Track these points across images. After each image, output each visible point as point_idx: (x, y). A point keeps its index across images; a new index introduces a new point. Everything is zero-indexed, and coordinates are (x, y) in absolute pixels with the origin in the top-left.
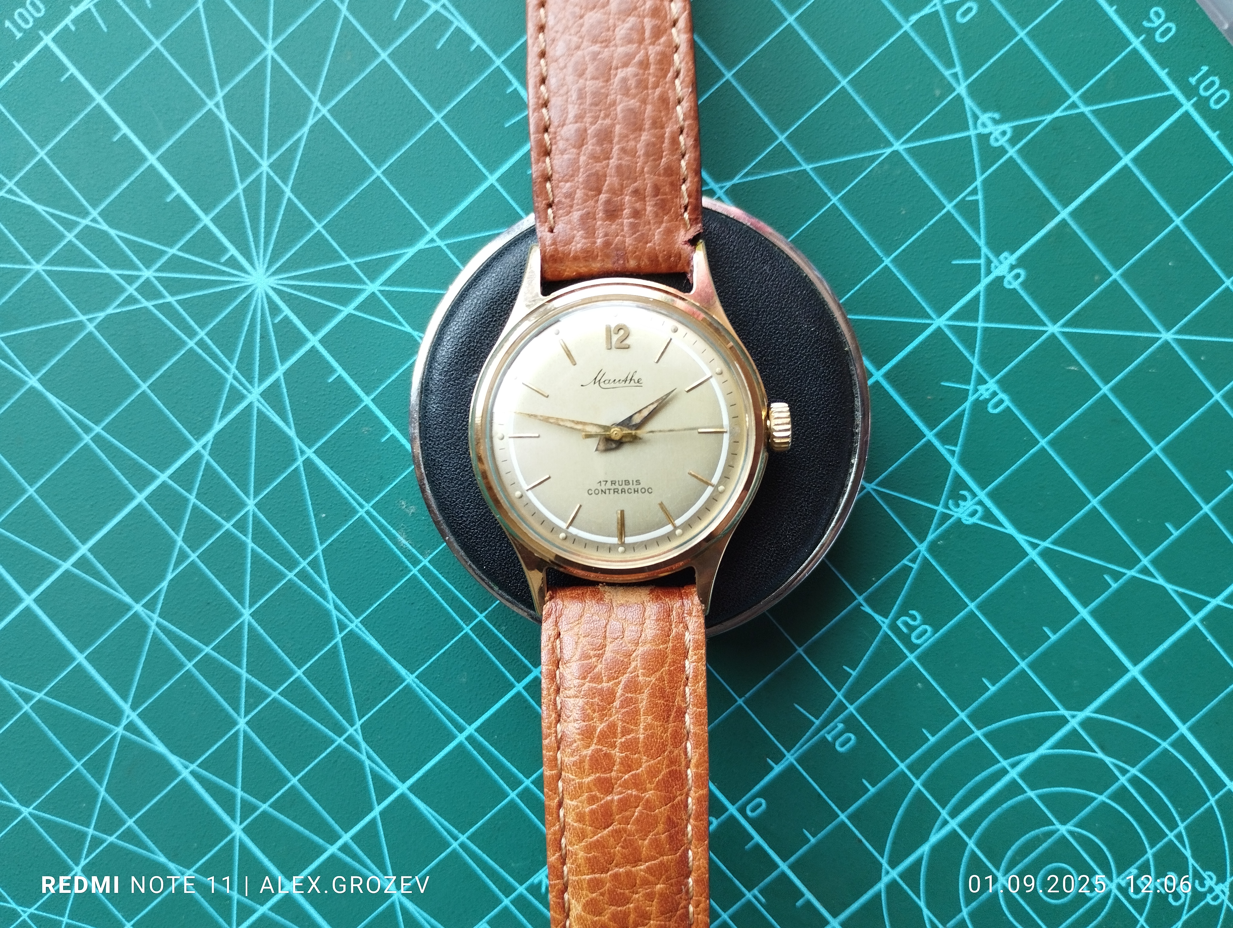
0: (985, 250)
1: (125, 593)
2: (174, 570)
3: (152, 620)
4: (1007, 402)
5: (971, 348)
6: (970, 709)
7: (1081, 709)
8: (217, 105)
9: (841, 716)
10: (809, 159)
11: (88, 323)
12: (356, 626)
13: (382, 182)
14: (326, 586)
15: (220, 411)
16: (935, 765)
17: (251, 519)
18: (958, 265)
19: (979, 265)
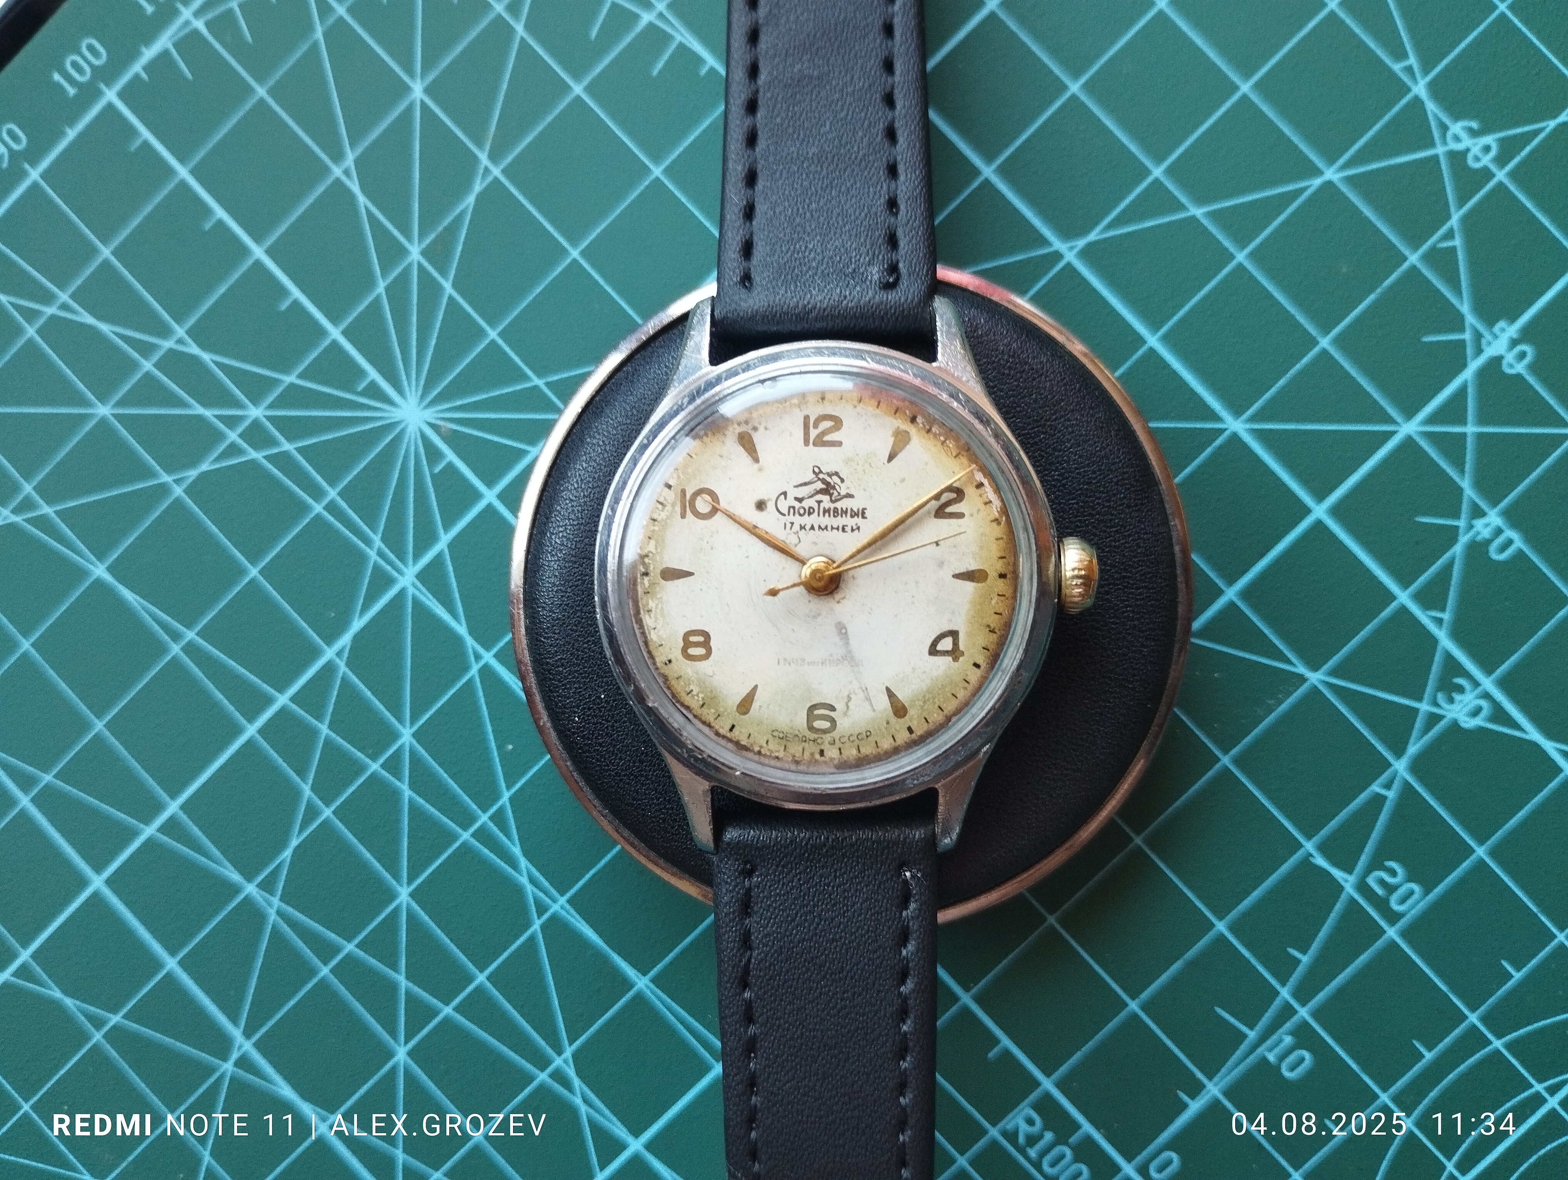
0: (1470, 319)
1: (232, 869)
2: (300, 832)
3: (270, 905)
4: (1519, 543)
5: (1459, 463)
6: (1484, 1007)
8: (347, 172)
9: (1288, 1025)
10: (1200, 200)
11: (175, 485)
12: (562, 907)
13: (581, 266)
14: (517, 850)
15: (361, 601)
16: (1433, 1094)
17: (407, 754)
18: (1431, 343)
19: (1463, 341)
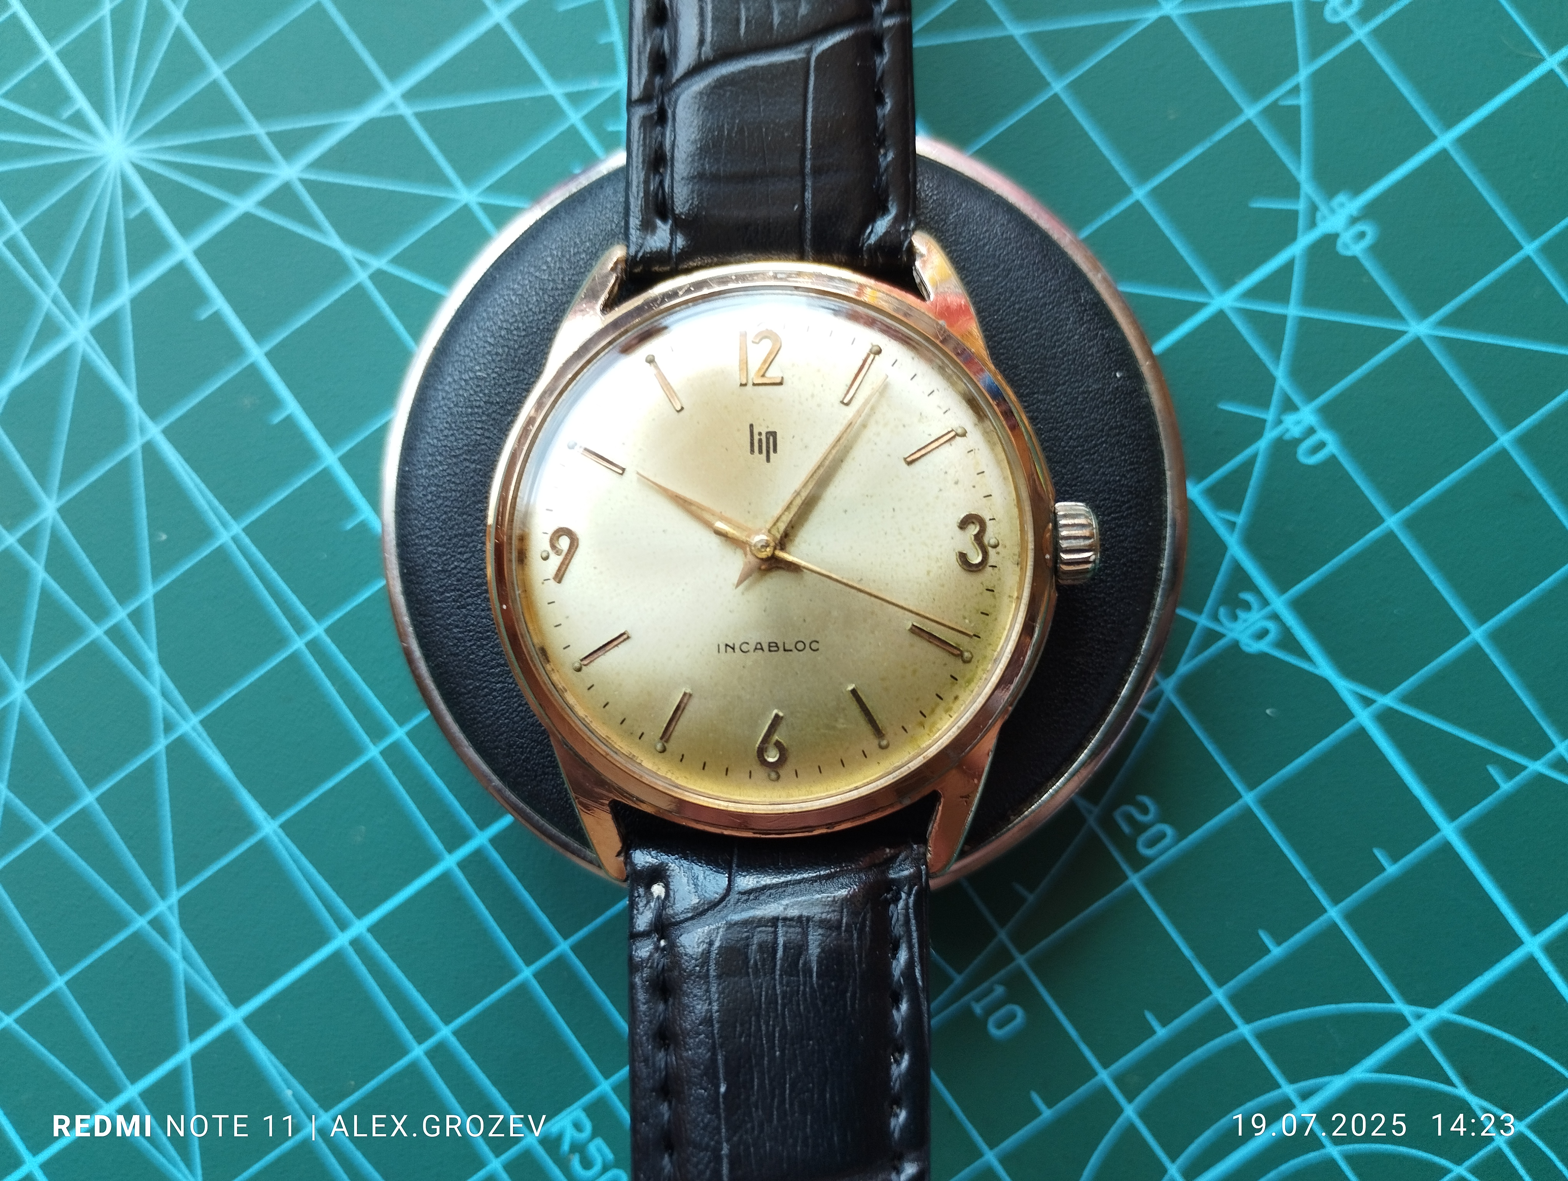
0: (1307, 188)
4: (1333, 447)
5: (1275, 348)
6: (1232, 984)
7: (1433, 1004)
10: (1020, 18)
12: (194, 729)
13: (325, 9)
14: (151, 656)
15: (26, 350)
16: (1163, 1079)
17: (47, 532)
18: (1260, 209)
19: (1295, 213)
